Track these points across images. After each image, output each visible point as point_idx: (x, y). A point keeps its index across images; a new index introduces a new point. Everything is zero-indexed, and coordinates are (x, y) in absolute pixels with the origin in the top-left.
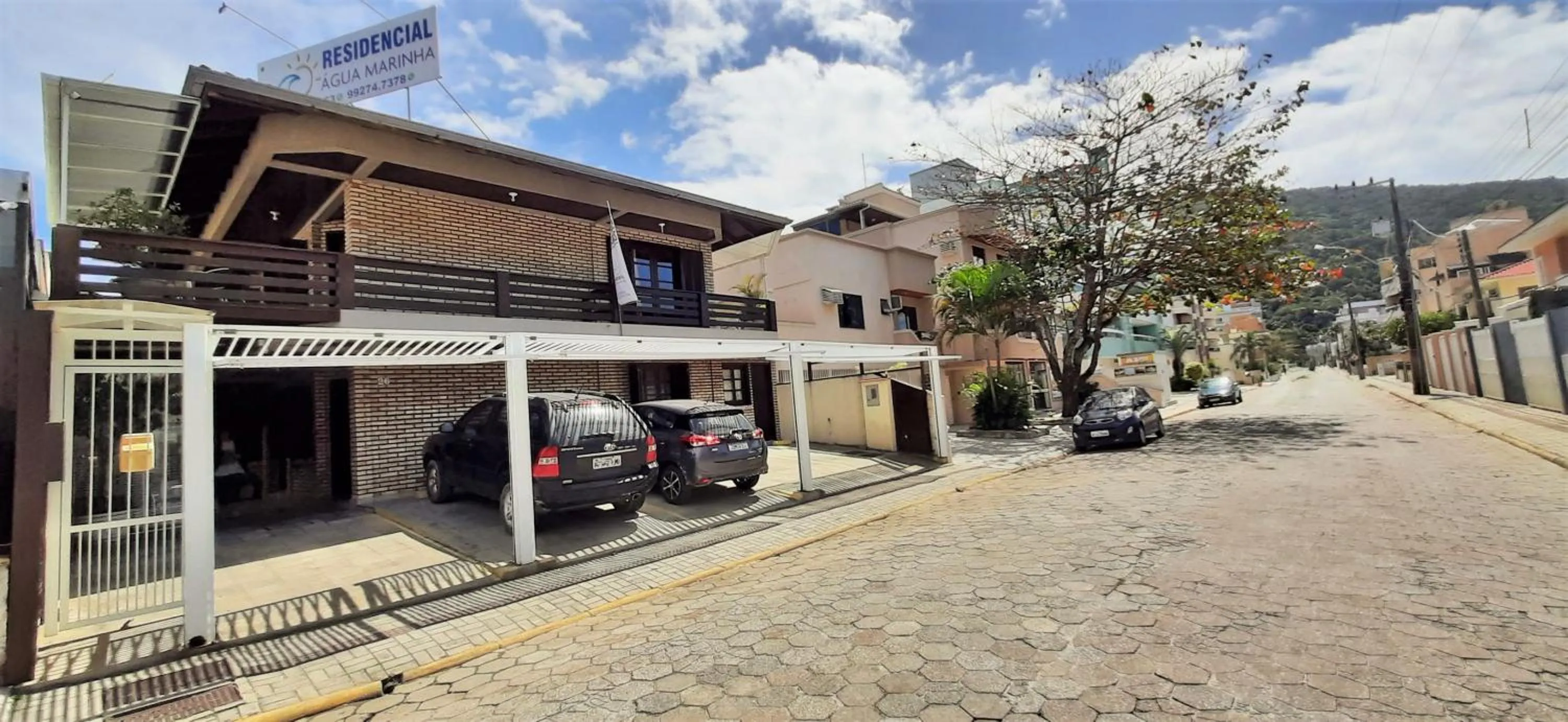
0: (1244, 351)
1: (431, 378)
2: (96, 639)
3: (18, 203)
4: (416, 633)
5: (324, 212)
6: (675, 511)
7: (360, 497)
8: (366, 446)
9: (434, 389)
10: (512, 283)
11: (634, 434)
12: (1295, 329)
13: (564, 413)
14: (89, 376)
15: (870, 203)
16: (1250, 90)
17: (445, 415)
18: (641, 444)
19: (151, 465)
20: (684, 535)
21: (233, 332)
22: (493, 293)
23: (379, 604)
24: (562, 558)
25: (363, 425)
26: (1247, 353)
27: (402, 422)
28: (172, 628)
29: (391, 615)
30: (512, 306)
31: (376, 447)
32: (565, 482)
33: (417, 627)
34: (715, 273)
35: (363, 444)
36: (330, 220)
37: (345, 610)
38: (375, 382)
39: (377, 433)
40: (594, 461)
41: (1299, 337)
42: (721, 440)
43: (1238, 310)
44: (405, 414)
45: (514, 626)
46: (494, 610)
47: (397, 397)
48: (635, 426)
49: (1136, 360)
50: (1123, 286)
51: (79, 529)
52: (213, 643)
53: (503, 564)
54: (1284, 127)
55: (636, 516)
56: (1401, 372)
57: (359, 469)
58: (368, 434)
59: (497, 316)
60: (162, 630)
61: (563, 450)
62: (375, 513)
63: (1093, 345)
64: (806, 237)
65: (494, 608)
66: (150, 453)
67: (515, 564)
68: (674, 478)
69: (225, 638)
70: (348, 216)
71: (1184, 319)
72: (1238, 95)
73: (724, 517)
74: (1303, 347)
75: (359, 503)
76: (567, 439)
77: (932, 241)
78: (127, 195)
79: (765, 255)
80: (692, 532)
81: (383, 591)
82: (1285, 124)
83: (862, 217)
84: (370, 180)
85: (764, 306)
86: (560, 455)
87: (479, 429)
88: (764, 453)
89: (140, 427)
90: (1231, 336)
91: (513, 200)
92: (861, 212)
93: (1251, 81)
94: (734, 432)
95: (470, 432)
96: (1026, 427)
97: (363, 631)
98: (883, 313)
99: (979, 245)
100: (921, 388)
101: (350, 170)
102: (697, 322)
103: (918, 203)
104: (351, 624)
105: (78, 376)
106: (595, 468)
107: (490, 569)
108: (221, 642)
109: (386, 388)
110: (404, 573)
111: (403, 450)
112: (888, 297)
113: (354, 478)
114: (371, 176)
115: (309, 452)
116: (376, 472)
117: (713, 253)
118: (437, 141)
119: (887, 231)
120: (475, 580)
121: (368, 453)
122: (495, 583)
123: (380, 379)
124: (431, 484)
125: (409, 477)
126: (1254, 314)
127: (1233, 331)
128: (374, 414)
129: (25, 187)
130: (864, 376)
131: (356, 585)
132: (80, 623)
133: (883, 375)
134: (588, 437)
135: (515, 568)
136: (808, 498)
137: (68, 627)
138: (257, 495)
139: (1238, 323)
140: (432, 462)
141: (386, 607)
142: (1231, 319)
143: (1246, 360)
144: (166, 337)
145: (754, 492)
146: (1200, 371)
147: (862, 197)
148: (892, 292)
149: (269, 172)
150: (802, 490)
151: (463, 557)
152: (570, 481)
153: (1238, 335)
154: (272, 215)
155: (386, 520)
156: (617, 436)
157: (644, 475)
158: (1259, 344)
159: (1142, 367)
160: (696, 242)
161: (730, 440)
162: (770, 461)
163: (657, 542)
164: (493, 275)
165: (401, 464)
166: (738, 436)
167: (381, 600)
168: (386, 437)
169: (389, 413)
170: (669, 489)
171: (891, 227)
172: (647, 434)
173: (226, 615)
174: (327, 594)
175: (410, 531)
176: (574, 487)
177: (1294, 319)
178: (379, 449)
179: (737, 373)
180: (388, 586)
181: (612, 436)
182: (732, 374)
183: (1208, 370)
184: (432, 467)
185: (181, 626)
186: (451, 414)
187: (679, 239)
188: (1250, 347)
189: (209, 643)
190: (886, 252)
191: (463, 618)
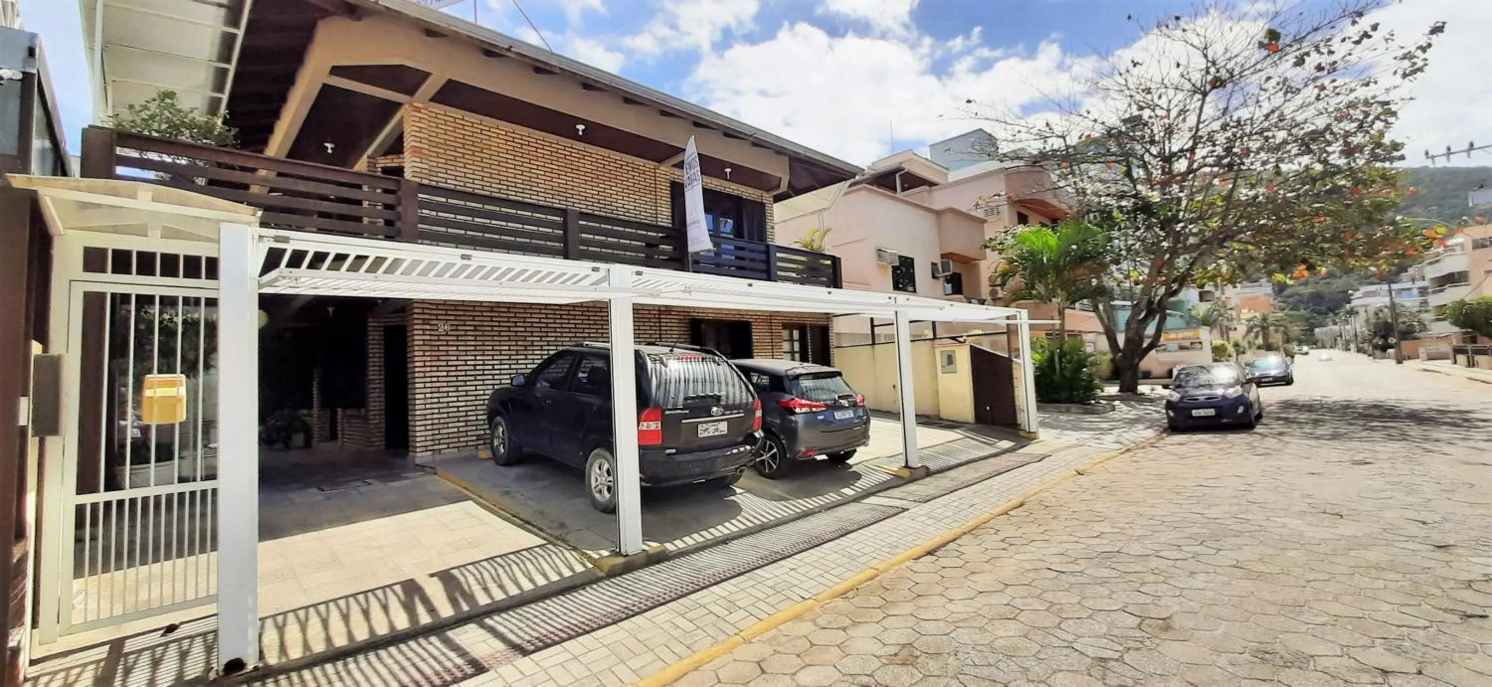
0: (1258, 332)
1: (492, 326)
2: (107, 648)
3: (24, 73)
4: (524, 663)
5: (380, 145)
6: (777, 488)
7: (419, 455)
8: (425, 398)
9: (496, 338)
10: (581, 222)
11: (741, 397)
12: (1302, 312)
13: (663, 368)
14: (102, 295)
15: (908, 167)
16: (1371, 33)
17: (507, 367)
18: (749, 410)
19: (182, 415)
20: (798, 519)
21: (286, 240)
22: (561, 232)
23: (465, 608)
24: (669, 546)
25: (422, 375)
26: (1261, 333)
27: (463, 373)
28: (204, 635)
29: (483, 626)
30: (581, 247)
31: (436, 400)
32: (668, 451)
33: (525, 652)
34: (776, 227)
35: (422, 396)
36: (385, 154)
37: (425, 619)
38: (436, 328)
39: (438, 384)
40: (700, 426)
41: (1307, 319)
42: (826, 406)
43: (1248, 290)
44: (466, 365)
45: (650, 657)
46: (614, 626)
47: (457, 346)
48: (741, 388)
49: (1180, 335)
50: (1194, 255)
51: (88, 499)
52: (256, 668)
53: (605, 553)
54: (1419, 73)
55: (734, 493)
56: (1461, 358)
57: (418, 423)
58: (428, 385)
59: (566, 258)
60: (192, 638)
61: (667, 412)
62: (436, 474)
63: (1157, 317)
64: (863, 193)
65: (614, 623)
66: (181, 400)
67: (619, 554)
68: (771, 448)
69: (273, 659)
70: (408, 143)
71: (1208, 297)
72: (1357, 38)
73: (832, 497)
74: (1311, 330)
75: (418, 461)
76: (671, 400)
77: (977, 205)
78: (172, 99)
79: (824, 209)
80: (805, 515)
81: (466, 588)
82: (1420, 70)
83: (898, 181)
84: (432, 103)
85: (829, 262)
86: (664, 419)
87: (554, 384)
88: (867, 422)
89: (167, 367)
90: (1242, 316)
91: (580, 133)
92: (897, 175)
93: (1373, 22)
94: (840, 397)
95: (542, 385)
96: (1093, 402)
97: (452, 655)
98: (934, 277)
99: (1024, 211)
100: (1006, 356)
101: (411, 92)
102: (764, 275)
103: (945, 171)
104: (433, 639)
105: (87, 295)
106: (700, 436)
107: (590, 558)
108: (267, 667)
109: (447, 335)
110: (486, 560)
111: (463, 404)
112: (938, 261)
113: (411, 433)
114: (432, 100)
115: (359, 401)
116: (435, 427)
117: (775, 205)
118: (508, 54)
119: (926, 194)
120: (575, 575)
121: (428, 406)
122: (600, 579)
123: (441, 323)
124: (496, 443)
125: (469, 434)
126: (1266, 295)
127: (1245, 311)
128: (434, 363)
129: (31, 52)
130: (937, 341)
131: (432, 575)
132: (89, 625)
133: (961, 339)
134: (693, 398)
135: (621, 560)
136: (915, 476)
137: (72, 630)
138: (308, 444)
139: (1251, 304)
140: (499, 419)
141: (474, 613)
142: (1242, 299)
143: (1260, 341)
144: (202, 250)
145: (851, 466)
146: (1226, 350)
147: (900, 160)
148: (943, 256)
149: (325, 88)
150: (907, 466)
151: (552, 539)
152: (674, 451)
153: (1251, 315)
154: (327, 148)
155: (448, 483)
156: (724, 398)
157: (751, 445)
158: (1275, 325)
159: (1187, 343)
160: (758, 192)
161: (835, 406)
162: (871, 433)
163: (771, 527)
164: (563, 212)
165: (461, 419)
166: (845, 403)
167: (467, 602)
168: (446, 389)
169: (450, 363)
170: (763, 462)
171: (930, 192)
172: (754, 398)
173: (274, 616)
174: (398, 588)
175: (481, 500)
176: (680, 458)
177: (1300, 301)
178: (439, 402)
179: (796, 334)
180: (471, 579)
181: (718, 398)
182: (791, 335)
183: (1233, 349)
184: (499, 424)
185: (215, 632)
186: (513, 367)
187: (742, 188)
188: (1265, 329)
189: (250, 667)
190: (938, 213)
191: (579, 639)
